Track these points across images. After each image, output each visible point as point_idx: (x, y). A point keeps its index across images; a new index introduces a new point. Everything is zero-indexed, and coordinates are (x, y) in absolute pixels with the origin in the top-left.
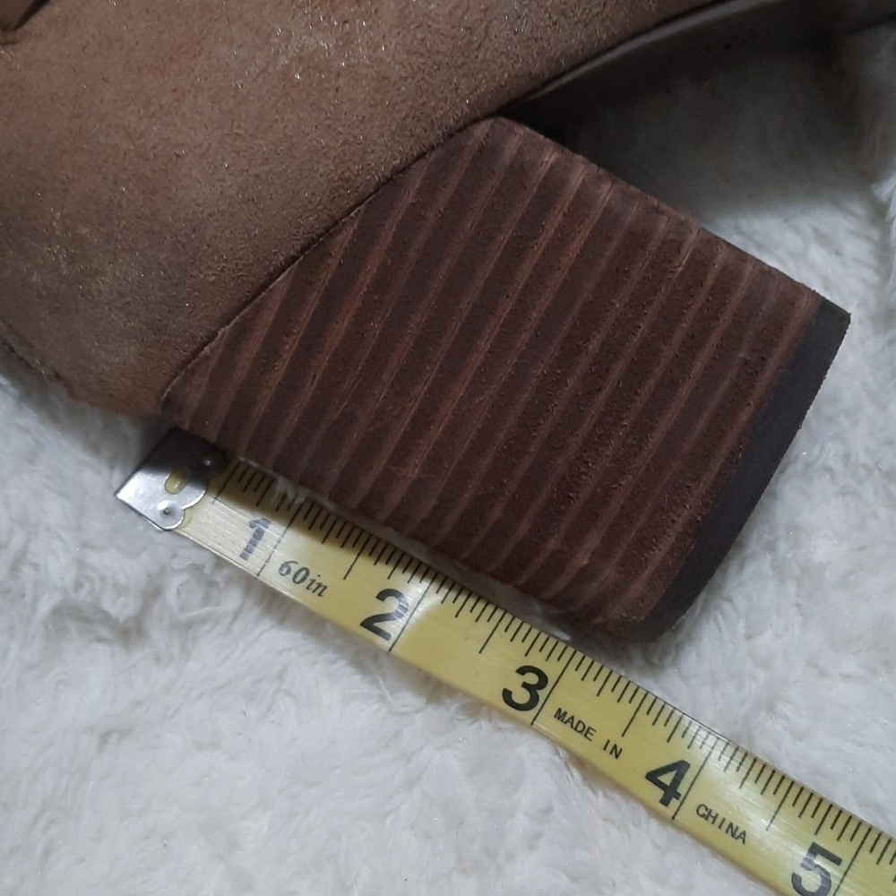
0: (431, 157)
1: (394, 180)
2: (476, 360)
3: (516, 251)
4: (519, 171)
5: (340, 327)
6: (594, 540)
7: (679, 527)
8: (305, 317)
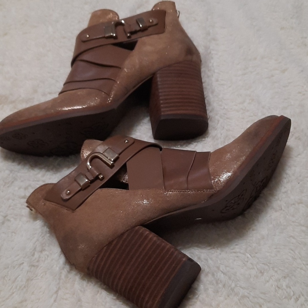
0: (129, 231)
1: (123, 234)
2: (132, 263)
3: (140, 246)
4: (142, 234)
5: (112, 256)
6: (148, 295)
7: (161, 294)
8: (108, 254)
